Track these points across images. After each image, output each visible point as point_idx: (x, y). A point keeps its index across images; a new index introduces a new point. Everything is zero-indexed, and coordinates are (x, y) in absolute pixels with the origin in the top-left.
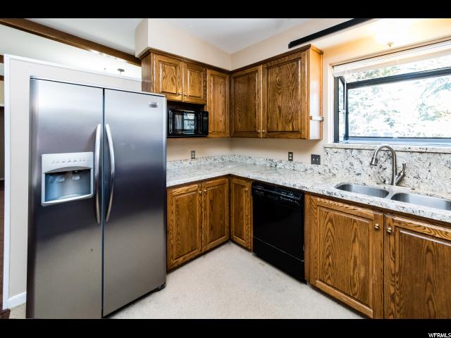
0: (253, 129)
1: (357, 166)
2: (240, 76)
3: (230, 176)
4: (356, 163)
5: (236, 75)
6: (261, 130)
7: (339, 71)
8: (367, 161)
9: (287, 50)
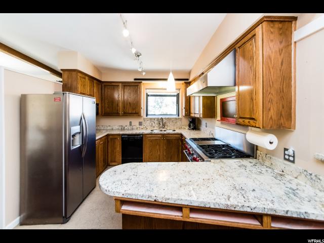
0: (116, 112)
1: (154, 124)
2: (108, 86)
3: (108, 135)
4: (153, 123)
5: (105, 84)
6: (121, 112)
7: (148, 91)
8: (156, 122)
9: (133, 81)
